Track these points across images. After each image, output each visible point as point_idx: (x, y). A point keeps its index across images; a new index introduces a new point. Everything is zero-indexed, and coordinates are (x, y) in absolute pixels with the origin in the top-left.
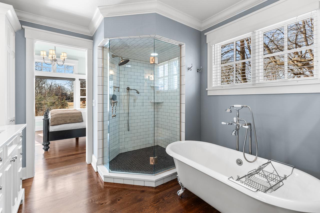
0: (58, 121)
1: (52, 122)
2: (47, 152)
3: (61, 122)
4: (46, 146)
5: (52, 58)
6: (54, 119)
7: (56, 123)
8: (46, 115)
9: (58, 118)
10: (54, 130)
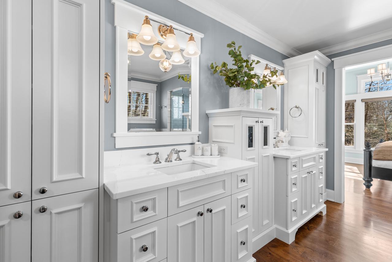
0: (384, 155)
1: (376, 156)
2: (369, 189)
3: (389, 158)
4: (368, 182)
5: (382, 74)
6: (379, 152)
7: (381, 158)
8: (367, 145)
9: (384, 151)
10: (378, 165)
